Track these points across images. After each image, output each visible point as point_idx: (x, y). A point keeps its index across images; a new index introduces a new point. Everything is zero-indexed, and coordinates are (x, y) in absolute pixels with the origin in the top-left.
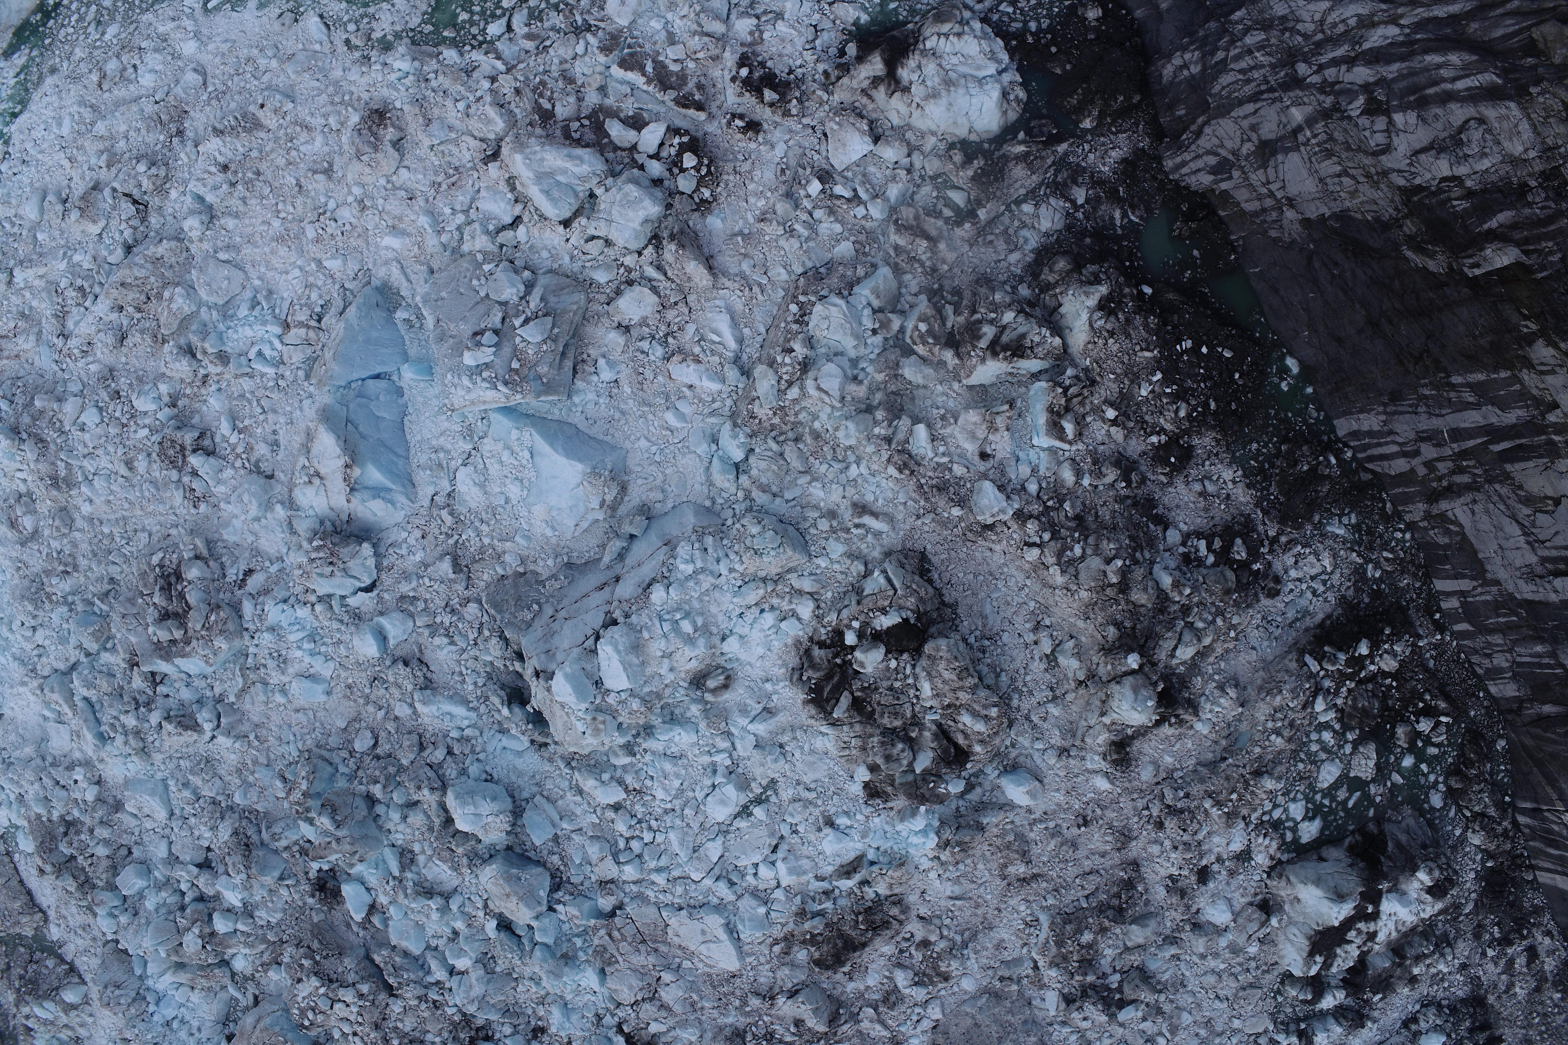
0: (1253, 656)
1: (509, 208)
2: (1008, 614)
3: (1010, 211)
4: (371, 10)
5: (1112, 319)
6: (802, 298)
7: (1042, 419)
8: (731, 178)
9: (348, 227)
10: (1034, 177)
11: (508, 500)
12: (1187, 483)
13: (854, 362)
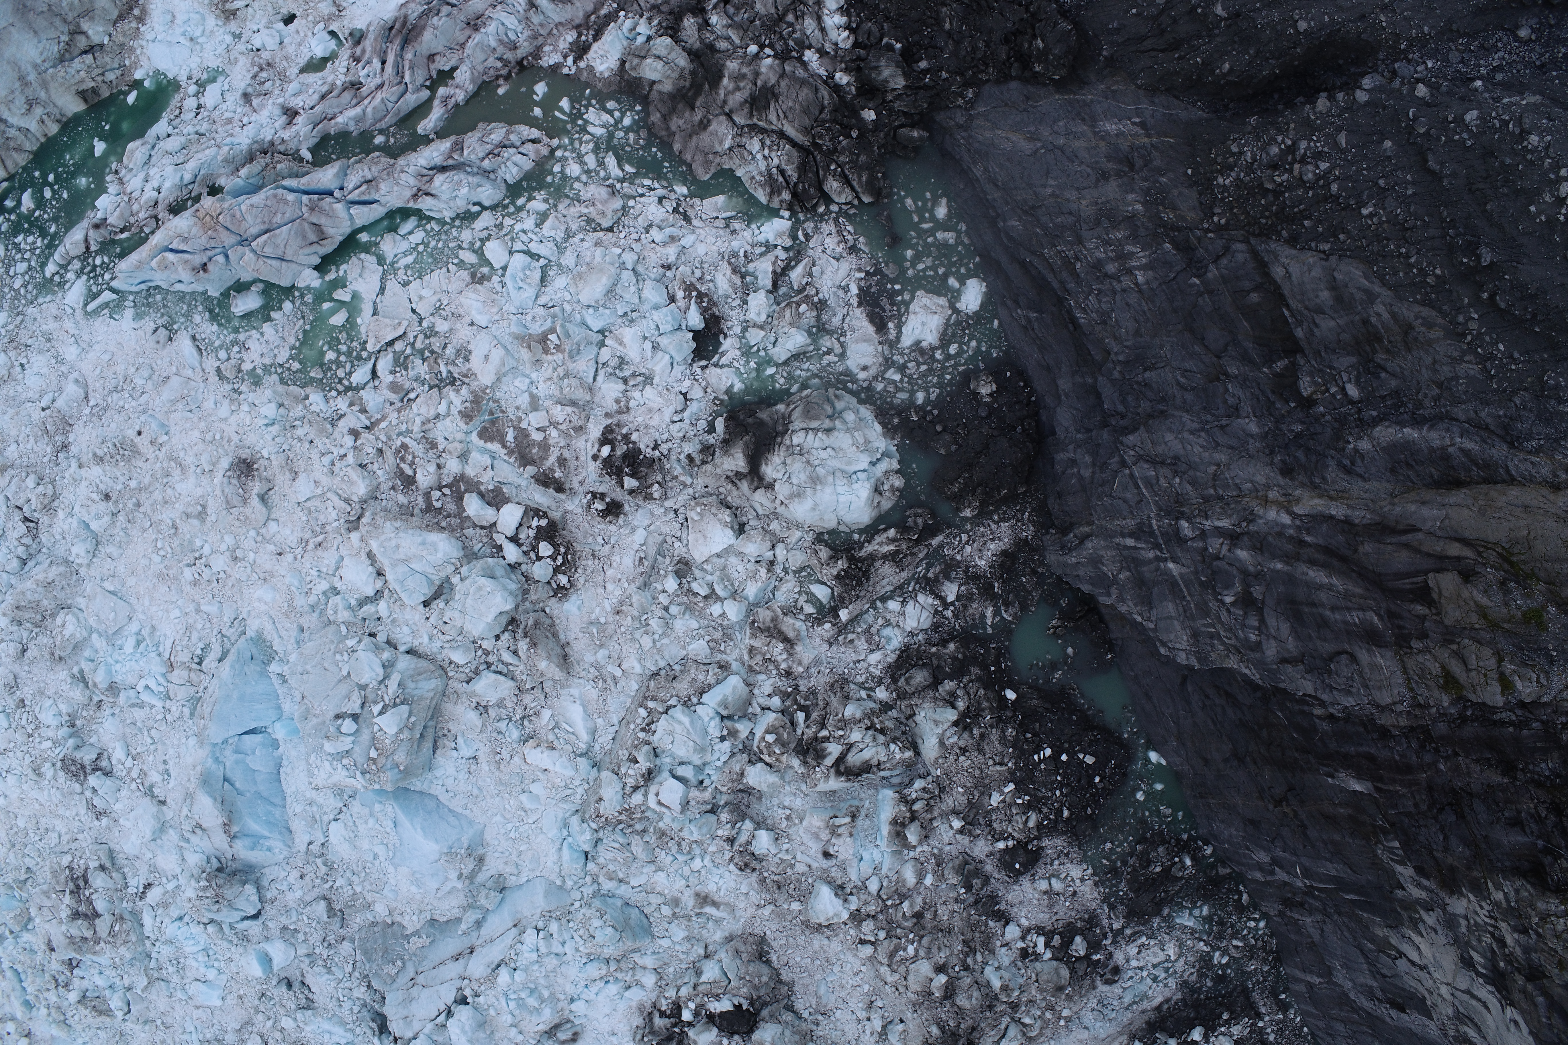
0: (1085, 1035)
1: (371, 580)
2: (843, 994)
3: (875, 609)
4: (242, 337)
5: (966, 735)
6: (651, 704)
7: (885, 829)
8: (590, 563)
9: (222, 575)
10: (904, 574)
11: (376, 856)
12: (1033, 881)
13: (700, 769)
